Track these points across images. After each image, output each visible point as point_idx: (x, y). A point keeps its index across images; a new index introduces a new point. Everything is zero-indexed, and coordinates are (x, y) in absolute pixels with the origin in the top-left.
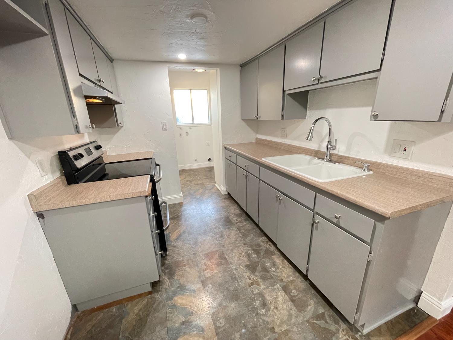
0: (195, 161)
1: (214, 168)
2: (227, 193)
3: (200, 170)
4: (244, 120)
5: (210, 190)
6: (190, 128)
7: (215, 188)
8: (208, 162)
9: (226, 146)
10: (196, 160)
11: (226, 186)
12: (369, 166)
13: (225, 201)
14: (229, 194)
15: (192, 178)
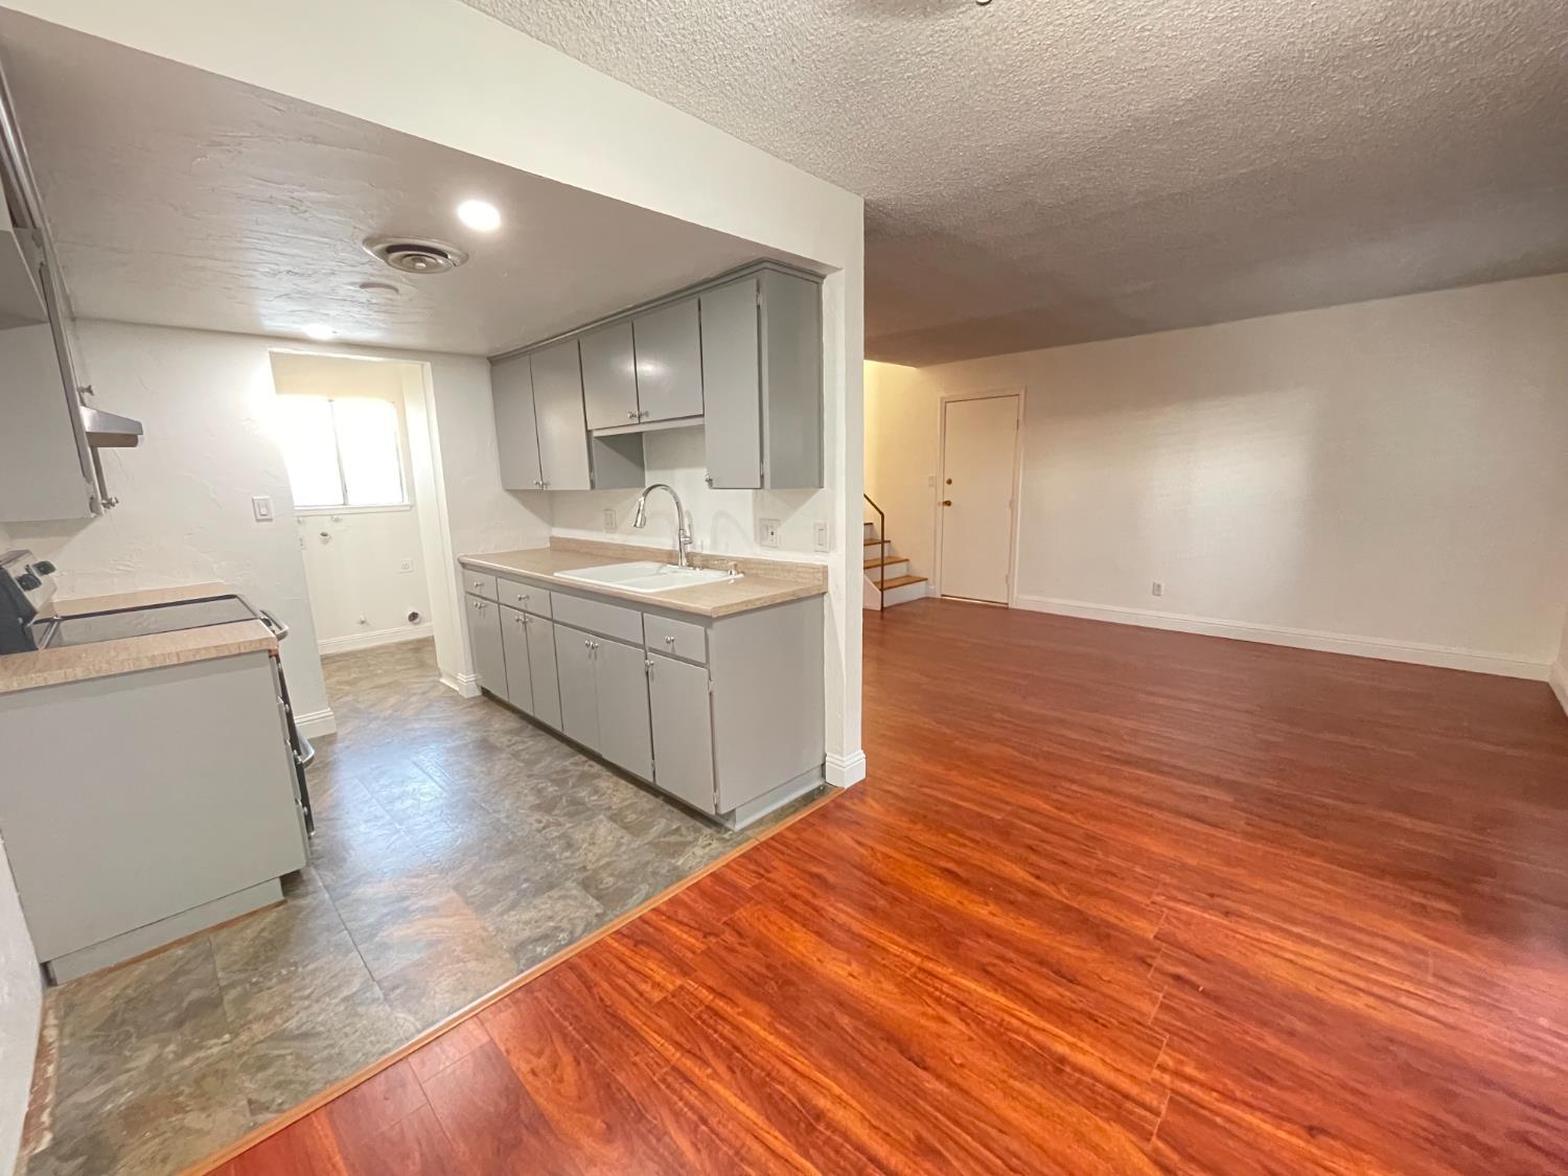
0: (361, 626)
1: (433, 640)
2: (478, 693)
3: (381, 651)
4: (513, 492)
5: (423, 693)
6: (337, 520)
7: (441, 687)
8: (410, 626)
9: (466, 560)
10: (363, 622)
11: (474, 673)
12: (736, 565)
13: (476, 709)
14: (486, 692)
15: (354, 675)
